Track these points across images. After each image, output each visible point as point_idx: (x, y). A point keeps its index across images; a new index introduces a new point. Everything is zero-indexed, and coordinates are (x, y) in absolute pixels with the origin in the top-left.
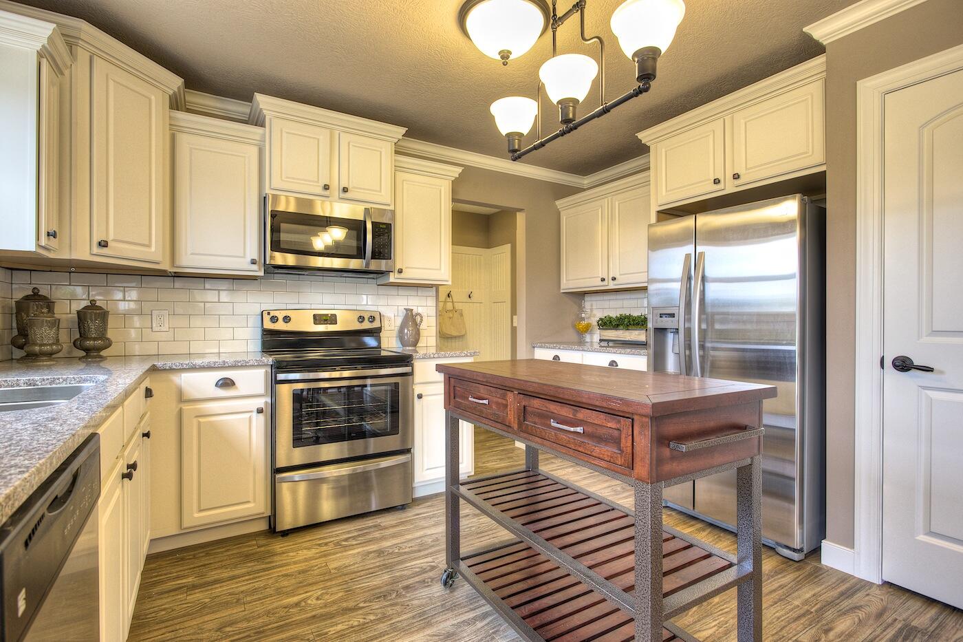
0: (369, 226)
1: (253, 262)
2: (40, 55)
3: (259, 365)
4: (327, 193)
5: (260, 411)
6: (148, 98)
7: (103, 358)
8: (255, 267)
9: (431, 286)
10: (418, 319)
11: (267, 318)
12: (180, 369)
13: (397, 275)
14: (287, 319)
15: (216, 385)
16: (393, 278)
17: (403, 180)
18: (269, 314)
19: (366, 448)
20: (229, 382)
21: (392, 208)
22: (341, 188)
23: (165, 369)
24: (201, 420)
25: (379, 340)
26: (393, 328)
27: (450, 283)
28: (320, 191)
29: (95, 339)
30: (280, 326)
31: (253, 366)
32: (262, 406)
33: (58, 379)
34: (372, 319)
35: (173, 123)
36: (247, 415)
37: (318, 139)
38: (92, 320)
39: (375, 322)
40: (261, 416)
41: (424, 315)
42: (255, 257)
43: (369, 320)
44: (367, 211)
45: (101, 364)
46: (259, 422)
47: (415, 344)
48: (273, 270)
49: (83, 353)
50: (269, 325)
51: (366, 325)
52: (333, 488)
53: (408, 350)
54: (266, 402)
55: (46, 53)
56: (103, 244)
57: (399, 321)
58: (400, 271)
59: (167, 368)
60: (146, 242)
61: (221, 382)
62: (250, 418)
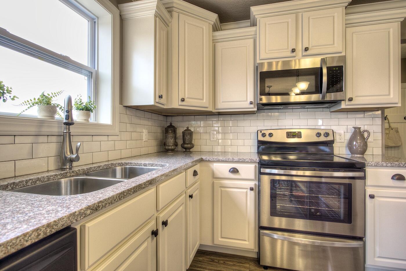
0: (325, 71)
1: (251, 103)
2: (156, 16)
3: (251, 162)
4: (294, 54)
5: (252, 189)
6: (202, 28)
7: (191, 152)
8: (252, 106)
9: (377, 109)
10: (366, 135)
11: (260, 134)
12: (213, 161)
13: (347, 102)
14: (271, 135)
15: (230, 171)
16: (343, 106)
17: (353, 33)
18: (261, 132)
19: (323, 227)
20: (235, 170)
21: (343, 54)
22: (304, 49)
23: (206, 161)
24: (223, 189)
25: (332, 148)
26: (343, 141)
27: (400, 105)
28: (289, 54)
29: (188, 144)
30: (267, 139)
31: (247, 162)
32: (253, 186)
33: (154, 164)
34: (327, 135)
35: (214, 39)
36: (245, 190)
37: (288, 22)
38: (187, 136)
39: (329, 136)
40: (252, 192)
41: (371, 131)
42: (252, 100)
43: (324, 135)
44: (323, 61)
45: (190, 155)
46: (251, 195)
47: (363, 152)
48: (262, 107)
49: (184, 150)
50: (261, 138)
51: (322, 139)
52: (302, 250)
53: (357, 158)
54: (255, 184)
55: (158, 15)
56: (183, 100)
57: (348, 136)
58: (351, 100)
59: (207, 160)
60: (202, 98)
61: (232, 170)
62: (247, 192)
